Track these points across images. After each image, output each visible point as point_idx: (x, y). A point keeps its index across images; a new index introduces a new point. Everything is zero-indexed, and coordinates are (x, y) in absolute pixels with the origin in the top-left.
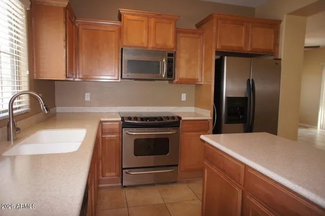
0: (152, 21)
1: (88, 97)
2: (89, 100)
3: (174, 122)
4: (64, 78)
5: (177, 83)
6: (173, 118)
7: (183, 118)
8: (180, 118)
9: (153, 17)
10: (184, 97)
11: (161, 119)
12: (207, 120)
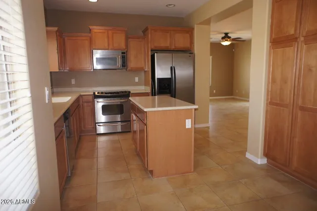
0: (110, 32)
1: (73, 82)
2: (74, 83)
3: (126, 95)
4: (58, 71)
5: (130, 70)
6: (126, 92)
7: (131, 92)
8: (129, 92)
9: (111, 30)
10: (137, 79)
11: (118, 93)
12: (147, 93)
